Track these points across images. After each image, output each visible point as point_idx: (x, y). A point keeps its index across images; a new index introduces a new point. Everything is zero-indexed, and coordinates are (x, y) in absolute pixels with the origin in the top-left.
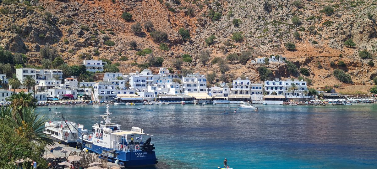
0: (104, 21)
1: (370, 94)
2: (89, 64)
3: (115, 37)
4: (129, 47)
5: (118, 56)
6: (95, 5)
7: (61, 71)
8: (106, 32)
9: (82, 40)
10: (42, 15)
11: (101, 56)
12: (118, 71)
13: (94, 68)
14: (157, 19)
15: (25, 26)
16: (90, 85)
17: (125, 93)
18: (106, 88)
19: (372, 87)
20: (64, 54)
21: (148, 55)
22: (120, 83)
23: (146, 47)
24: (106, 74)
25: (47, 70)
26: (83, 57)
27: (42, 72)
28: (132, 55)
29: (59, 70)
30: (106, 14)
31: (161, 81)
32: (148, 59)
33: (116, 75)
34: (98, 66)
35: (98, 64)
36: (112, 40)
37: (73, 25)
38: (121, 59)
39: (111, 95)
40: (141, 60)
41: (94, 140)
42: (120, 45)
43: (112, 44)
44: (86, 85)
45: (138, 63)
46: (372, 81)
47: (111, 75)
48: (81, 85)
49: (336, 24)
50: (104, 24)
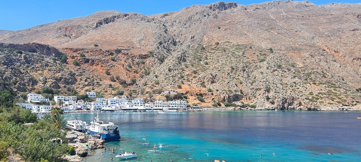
0: (97, 75)
1: (212, 106)
2: (89, 94)
3: (102, 82)
4: (108, 86)
5: (103, 90)
6: (93, 68)
7: (76, 97)
8: (98, 80)
9: (86, 83)
10: (68, 72)
11: (95, 90)
12: (103, 97)
13: (92, 96)
14: (122, 74)
15: (59, 77)
16: (89, 103)
17: (106, 107)
18: (97, 104)
19: (213, 103)
20: (77, 89)
21: (117, 90)
22: (104, 102)
23: (116, 86)
24: (97, 98)
25: (69, 97)
26: (87, 91)
27: (67, 98)
28: (110, 90)
29: (75, 97)
30: (98, 72)
31: (123, 102)
32: (117, 91)
33: (102, 99)
34: (94, 95)
35: (94, 94)
36: (101, 83)
37: (82, 76)
38: (104, 92)
39: (99, 108)
40: (113, 92)
41: (91, 129)
42: (104, 86)
43: (101, 85)
44: (87, 104)
45: (112, 93)
46: (213, 101)
47: (100, 99)
48: (85, 103)
49: (198, 77)
50: (97, 76)
